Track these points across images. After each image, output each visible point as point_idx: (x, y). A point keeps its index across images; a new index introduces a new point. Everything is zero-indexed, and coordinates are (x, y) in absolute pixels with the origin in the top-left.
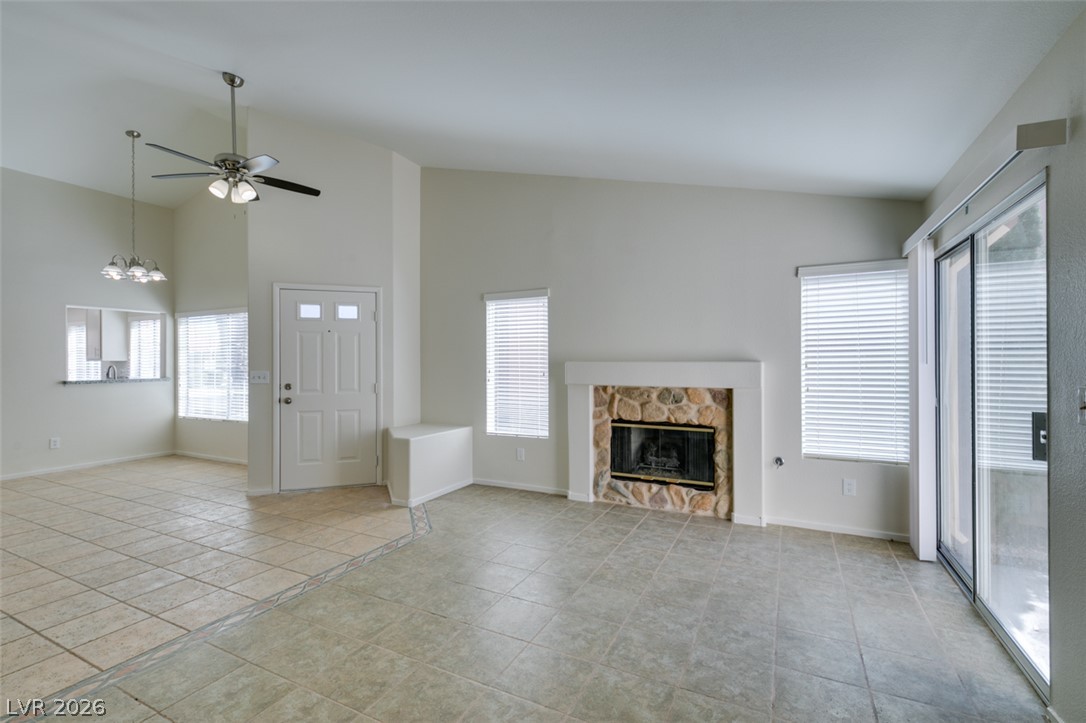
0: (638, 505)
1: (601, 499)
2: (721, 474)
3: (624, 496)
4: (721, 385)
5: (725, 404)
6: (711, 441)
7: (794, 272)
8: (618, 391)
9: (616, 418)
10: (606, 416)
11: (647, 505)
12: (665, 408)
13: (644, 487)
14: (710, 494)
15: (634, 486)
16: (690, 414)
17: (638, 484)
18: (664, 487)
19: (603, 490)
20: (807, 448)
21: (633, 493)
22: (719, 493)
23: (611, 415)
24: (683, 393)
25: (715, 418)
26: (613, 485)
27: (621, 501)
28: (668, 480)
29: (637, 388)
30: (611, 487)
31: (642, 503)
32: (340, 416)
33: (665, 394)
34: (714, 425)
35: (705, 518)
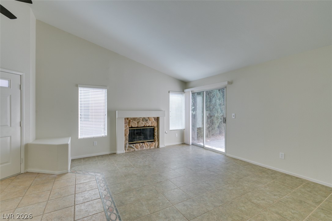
0: (137, 150)
1: (127, 151)
2: (156, 137)
3: (134, 148)
4: (156, 116)
5: (157, 120)
6: (154, 129)
7: (168, 92)
8: (131, 119)
9: (130, 127)
10: (128, 127)
11: (139, 149)
12: (144, 123)
13: (138, 144)
14: (153, 142)
15: (136, 145)
16: (149, 124)
17: (136, 144)
18: (143, 144)
19: (127, 148)
20: (171, 129)
21: (135, 147)
22: (156, 142)
23: (129, 126)
24: (148, 118)
25: (155, 124)
26: (130, 146)
27: (132, 150)
28: (144, 141)
29: (137, 118)
30: (129, 147)
31: (138, 149)
33: (144, 119)
34: (155, 126)
35: (153, 148)
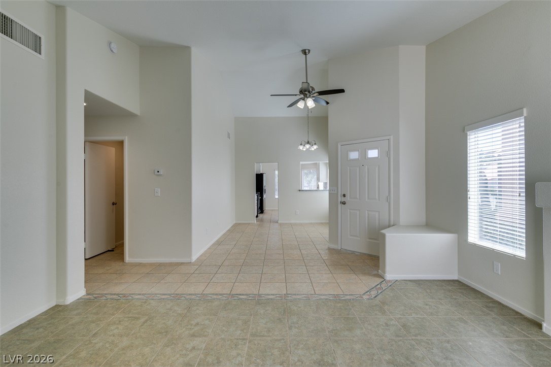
32: (368, 214)
